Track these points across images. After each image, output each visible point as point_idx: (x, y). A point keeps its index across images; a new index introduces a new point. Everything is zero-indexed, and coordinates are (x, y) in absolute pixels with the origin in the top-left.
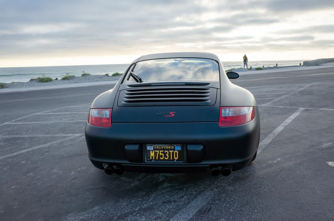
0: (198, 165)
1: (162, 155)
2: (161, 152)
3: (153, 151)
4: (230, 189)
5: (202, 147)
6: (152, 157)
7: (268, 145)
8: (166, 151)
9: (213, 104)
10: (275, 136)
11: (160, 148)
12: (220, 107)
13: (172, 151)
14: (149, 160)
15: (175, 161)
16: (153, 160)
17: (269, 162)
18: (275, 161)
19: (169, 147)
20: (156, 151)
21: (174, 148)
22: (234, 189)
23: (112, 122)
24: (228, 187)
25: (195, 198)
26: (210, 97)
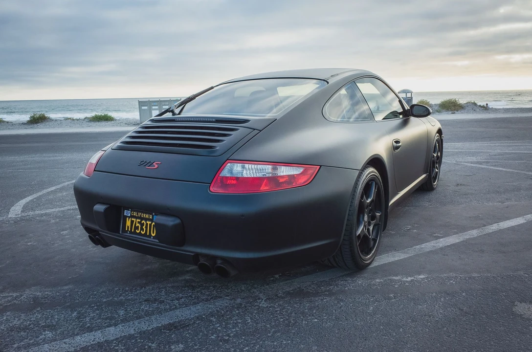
0: (178, 250)
1: (138, 226)
2: (138, 222)
3: (129, 217)
4: (260, 305)
5: (178, 221)
6: (128, 227)
7: (441, 249)
8: (143, 221)
9: (219, 154)
10: (481, 234)
11: (137, 215)
12: (228, 159)
13: (150, 223)
14: (124, 231)
15: (152, 237)
16: (128, 232)
17: (394, 278)
18: (409, 279)
19: (147, 216)
20: (132, 219)
21: (153, 217)
22: (267, 307)
23: (94, 171)
24: (263, 300)
25: (193, 305)
26: (225, 142)
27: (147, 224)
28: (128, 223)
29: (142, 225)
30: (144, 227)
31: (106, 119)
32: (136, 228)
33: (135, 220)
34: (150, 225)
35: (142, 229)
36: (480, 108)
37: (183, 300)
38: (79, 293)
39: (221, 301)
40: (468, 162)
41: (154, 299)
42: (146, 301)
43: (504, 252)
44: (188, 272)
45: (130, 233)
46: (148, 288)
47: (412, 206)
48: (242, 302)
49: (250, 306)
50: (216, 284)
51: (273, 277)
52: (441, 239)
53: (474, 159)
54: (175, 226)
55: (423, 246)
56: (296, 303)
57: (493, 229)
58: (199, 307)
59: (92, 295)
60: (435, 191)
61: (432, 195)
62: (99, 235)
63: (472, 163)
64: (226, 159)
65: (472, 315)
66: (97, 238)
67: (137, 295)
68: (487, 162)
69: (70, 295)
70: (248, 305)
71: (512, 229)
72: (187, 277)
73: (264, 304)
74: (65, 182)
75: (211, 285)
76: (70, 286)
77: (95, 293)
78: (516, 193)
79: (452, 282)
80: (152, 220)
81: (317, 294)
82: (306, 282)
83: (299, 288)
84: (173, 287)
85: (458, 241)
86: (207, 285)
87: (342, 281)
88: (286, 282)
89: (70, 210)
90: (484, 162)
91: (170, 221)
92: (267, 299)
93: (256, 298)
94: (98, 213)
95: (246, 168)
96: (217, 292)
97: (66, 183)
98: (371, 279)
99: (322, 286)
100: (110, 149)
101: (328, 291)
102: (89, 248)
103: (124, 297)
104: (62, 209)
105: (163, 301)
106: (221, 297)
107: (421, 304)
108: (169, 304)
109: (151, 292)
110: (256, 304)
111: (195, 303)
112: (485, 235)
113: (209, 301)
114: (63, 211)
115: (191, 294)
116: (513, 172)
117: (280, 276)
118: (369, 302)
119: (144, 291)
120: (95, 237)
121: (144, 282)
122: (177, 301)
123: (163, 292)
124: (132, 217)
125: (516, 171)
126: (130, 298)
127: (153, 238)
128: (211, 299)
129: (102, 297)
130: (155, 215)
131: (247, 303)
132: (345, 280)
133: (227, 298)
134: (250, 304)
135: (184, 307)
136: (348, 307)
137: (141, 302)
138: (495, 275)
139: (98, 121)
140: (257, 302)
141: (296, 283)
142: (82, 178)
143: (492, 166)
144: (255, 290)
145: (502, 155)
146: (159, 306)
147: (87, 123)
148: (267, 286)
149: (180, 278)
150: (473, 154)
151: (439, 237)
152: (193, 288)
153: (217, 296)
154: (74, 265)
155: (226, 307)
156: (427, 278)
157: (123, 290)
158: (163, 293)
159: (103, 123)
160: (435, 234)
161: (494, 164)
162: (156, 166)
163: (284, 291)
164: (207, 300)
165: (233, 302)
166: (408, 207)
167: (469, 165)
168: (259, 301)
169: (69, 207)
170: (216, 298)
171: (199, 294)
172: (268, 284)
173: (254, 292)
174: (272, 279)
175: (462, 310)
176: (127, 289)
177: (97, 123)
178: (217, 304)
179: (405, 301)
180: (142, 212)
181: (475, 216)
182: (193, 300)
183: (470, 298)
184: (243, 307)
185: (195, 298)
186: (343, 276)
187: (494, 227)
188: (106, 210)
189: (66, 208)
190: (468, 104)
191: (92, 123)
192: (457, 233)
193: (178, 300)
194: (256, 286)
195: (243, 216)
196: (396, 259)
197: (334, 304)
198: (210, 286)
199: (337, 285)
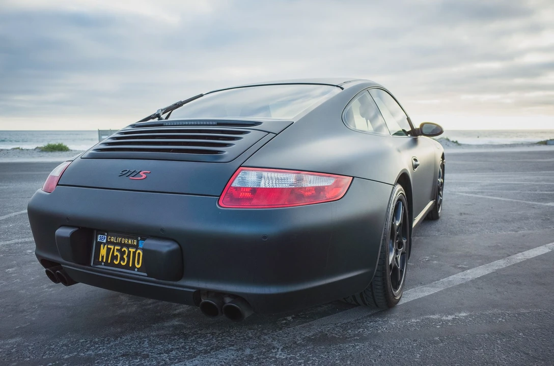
2: (117, 249)
3: (104, 244)
4: (277, 356)
5: (173, 246)
6: (103, 257)
7: (472, 281)
8: (124, 249)
9: (230, 160)
10: (509, 265)
11: (116, 240)
12: (240, 166)
13: (134, 250)
14: (97, 262)
15: (136, 270)
16: (103, 264)
17: (431, 316)
18: (450, 317)
19: (130, 242)
20: (109, 246)
21: (138, 243)
22: (287, 358)
23: (58, 185)
24: (280, 350)
25: (188, 359)
26: (234, 146)
27: (129, 252)
28: (103, 251)
29: (123, 253)
30: (125, 256)
31: (61, 148)
32: (115, 257)
33: (112, 247)
34: (134, 253)
35: (122, 259)
36: (453, 143)
37: (174, 352)
38: (30, 348)
39: (224, 353)
40: (462, 192)
41: (135, 352)
42: (123, 355)
43: (544, 284)
44: (175, 316)
45: (105, 265)
46: (125, 338)
47: (422, 236)
48: (252, 353)
49: (264, 359)
50: (215, 331)
51: (286, 319)
52: (468, 271)
53: (466, 189)
54: (171, 253)
55: (451, 278)
56: (323, 353)
57: (519, 259)
58: (197, 361)
59: (49, 349)
60: (439, 220)
61: (438, 224)
62: (61, 269)
63: (466, 193)
64: (239, 165)
65: (543, 360)
66: (56, 274)
67: (111, 348)
68: (482, 192)
69: (17, 352)
70: (261, 356)
71: (539, 258)
72: (176, 322)
73: (281, 355)
74: (12, 213)
75: (208, 332)
76: (18, 339)
77: (53, 347)
78: (525, 221)
79: (500, 319)
80: (137, 247)
81: (344, 340)
82: (328, 325)
83: (320, 332)
84: (158, 336)
85: (487, 272)
86: (203, 332)
87: (370, 322)
88: (303, 325)
89: (18, 243)
90: (479, 192)
91: (165, 247)
92: (284, 348)
93: (270, 348)
94: (62, 238)
95: (264, 177)
96: (217, 341)
97: (14, 214)
98: (405, 318)
99: (349, 329)
100: (79, 158)
101: (358, 335)
102: (43, 289)
103: (93, 351)
104: (8, 242)
105: (148, 356)
106: (224, 348)
107: (476, 348)
108: (156, 358)
109: (130, 344)
110: (271, 355)
111: (190, 357)
112: (514, 265)
113: (209, 352)
114: (9, 245)
115: (183, 344)
116: (512, 201)
117: (293, 318)
118: (412, 347)
119: (120, 343)
120: (55, 272)
121: (119, 330)
122: (167, 355)
123: (146, 342)
124: (108, 243)
125: (515, 200)
126: (101, 352)
127: (138, 271)
128: (211, 350)
129: (62, 353)
130: (140, 240)
131: (260, 354)
132: (375, 321)
133: (232, 348)
134: (264, 355)
135: (177, 363)
136: (388, 355)
137: (117, 358)
138: (546, 311)
139: (51, 151)
140: (272, 352)
141: (316, 327)
142: (40, 195)
143: (488, 195)
144: (266, 337)
145: (493, 185)
146: (143, 362)
147: (39, 153)
148: (281, 331)
149: (166, 324)
150: (464, 185)
151: (464, 268)
152: (186, 337)
153: (219, 346)
154: (23, 311)
155: (233, 360)
156: (471, 316)
157: (91, 341)
158: (146, 344)
159: (57, 153)
160: (459, 265)
161: (489, 194)
162: (144, 176)
163: (304, 337)
164: (206, 352)
165: (240, 353)
166: (418, 236)
167: (465, 194)
168: (274, 351)
169: (17, 241)
170: (217, 348)
171: (194, 344)
172: (281, 329)
173: (265, 339)
174: (284, 321)
175: (528, 354)
176: (97, 340)
177: (50, 153)
178: (220, 356)
179: (455, 345)
180: (122, 237)
181: (493, 245)
182: (187, 352)
183: (530, 339)
184: (255, 360)
185: (190, 350)
186: (370, 316)
187: (520, 257)
188: (73, 234)
189: (13, 241)
190: (442, 140)
191: (44, 153)
192: (482, 264)
193: (167, 353)
194: (265, 331)
195: (265, 237)
196: (426, 294)
197: (370, 351)
198: (207, 334)
199: (367, 327)
